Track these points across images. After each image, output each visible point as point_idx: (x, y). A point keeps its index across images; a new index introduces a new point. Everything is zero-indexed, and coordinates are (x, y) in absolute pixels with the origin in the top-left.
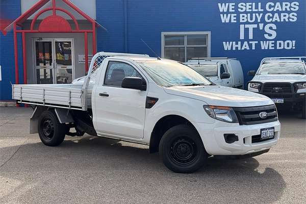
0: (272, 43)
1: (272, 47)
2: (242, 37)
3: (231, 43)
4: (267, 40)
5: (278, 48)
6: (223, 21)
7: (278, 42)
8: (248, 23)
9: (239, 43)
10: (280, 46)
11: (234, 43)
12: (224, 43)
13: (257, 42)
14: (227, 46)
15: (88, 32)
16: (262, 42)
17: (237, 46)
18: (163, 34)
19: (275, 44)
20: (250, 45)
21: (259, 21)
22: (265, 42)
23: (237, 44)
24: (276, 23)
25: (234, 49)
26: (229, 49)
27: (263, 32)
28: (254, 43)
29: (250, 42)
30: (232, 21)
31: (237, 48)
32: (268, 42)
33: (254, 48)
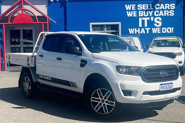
0: (159, 29)
1: (159, 31)
2: (140, 25)
3: (134, 29)
5: (163, 32)
6: (129, 16)
7: (163, 28)
8: (144, 17)
9: (139, 29)
11: (136, 29)
12: (129, 29)
13: (150, 29)
14: (131, 31)
16: (153, 28)
17: (137, 31)
18: (91, 24)
19: (161, 29)
20: (146, 31)
21: (151, 15)
22: (155, 28)
24: (161, 16)
25: (136, 33)
26: (133, 33)
27: (154, 22)
28: (148, 29)
29: (146, 29)
30: (134, 16)
33: (148, 32)
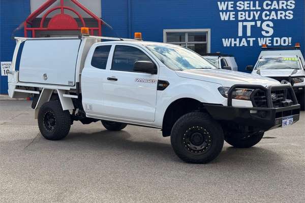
0: (269, 40)
1: (269, 43)
2: (240, 34)
3: (230, 39)
4: (264, 37)
5: (275, 44)
6: (222, 19)
7: (275, 39)
8: (246, 20)
9: (238, 39)
10: (277, 43)
11: (233, 39)
12: (223, 40)
13: (255, 39)
14: (226, 43)
15: (94, 30)
16: (259, 39)
17: (235, 42)
18: (165, 31)
19: (272, 41)
20: (248, 42)
21: (257, 18)
22: (262, 39)
23: (235, 40)
24: (273, 20)
25: (233, 45)
26: (228, 45)
27: (261, 29)
28: (251, 40)
29: (248, 39)
30: (231, 19)
31: (235, 44)
32: (265, 39)
33: (251, 44)
